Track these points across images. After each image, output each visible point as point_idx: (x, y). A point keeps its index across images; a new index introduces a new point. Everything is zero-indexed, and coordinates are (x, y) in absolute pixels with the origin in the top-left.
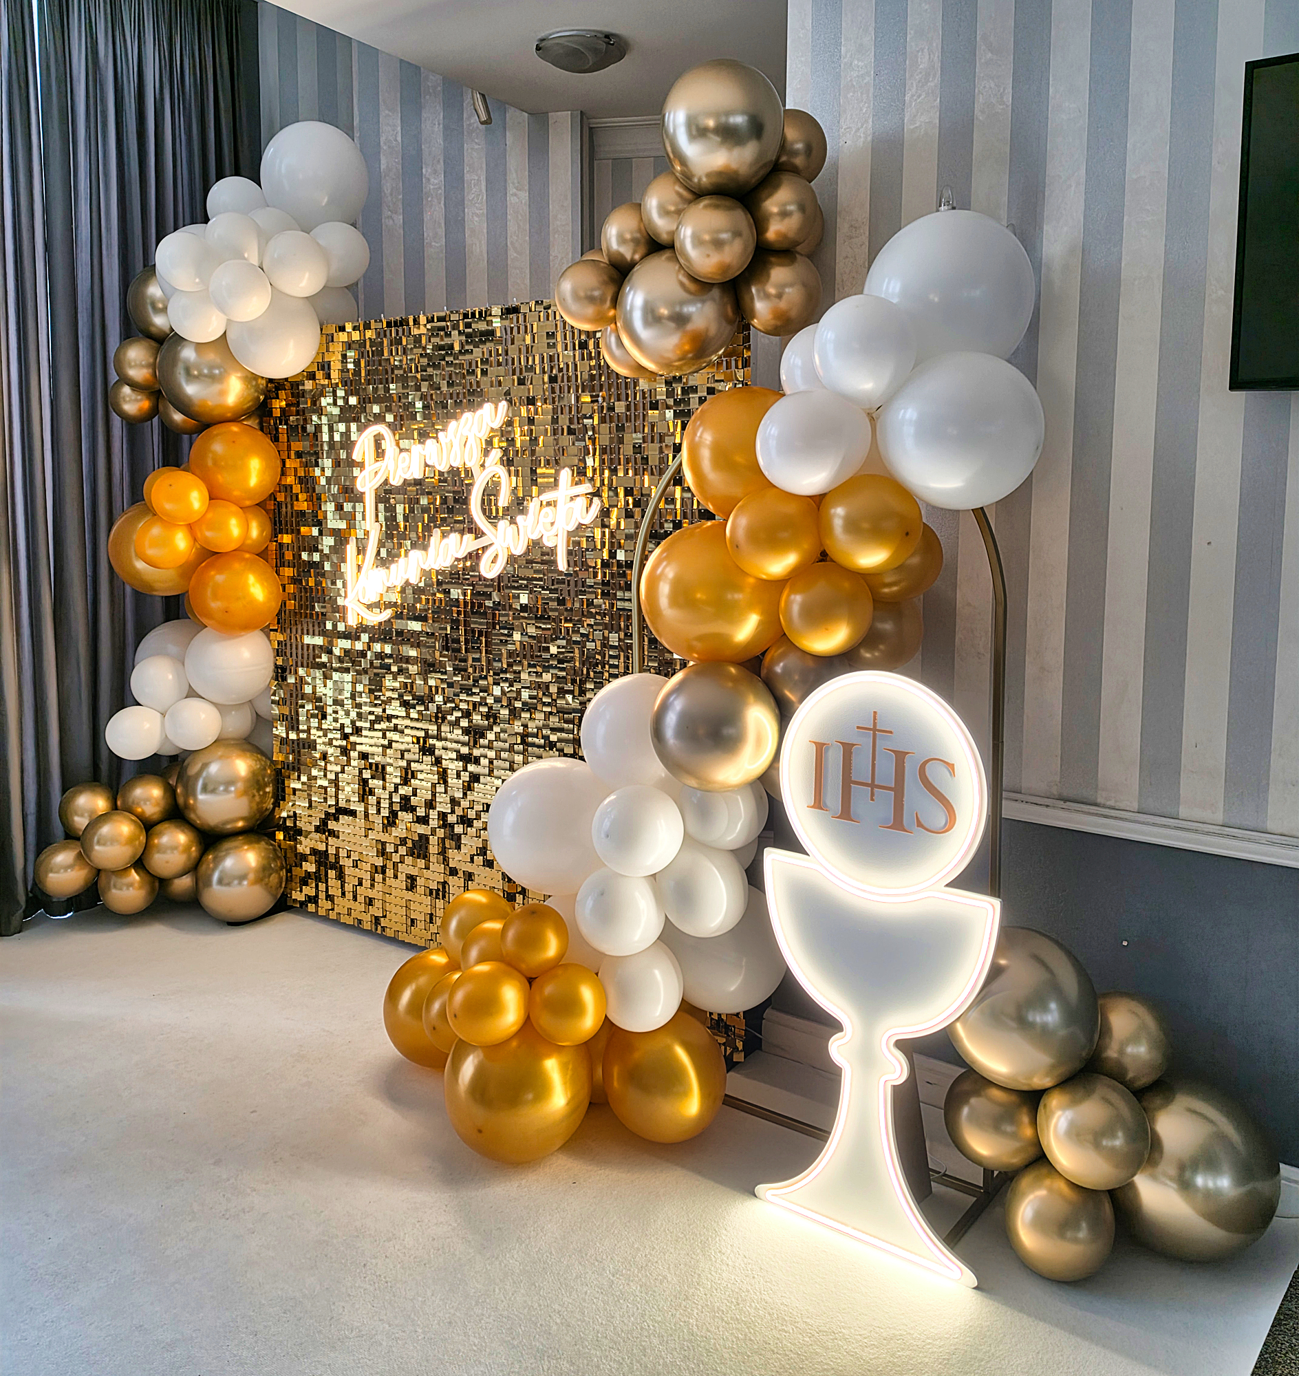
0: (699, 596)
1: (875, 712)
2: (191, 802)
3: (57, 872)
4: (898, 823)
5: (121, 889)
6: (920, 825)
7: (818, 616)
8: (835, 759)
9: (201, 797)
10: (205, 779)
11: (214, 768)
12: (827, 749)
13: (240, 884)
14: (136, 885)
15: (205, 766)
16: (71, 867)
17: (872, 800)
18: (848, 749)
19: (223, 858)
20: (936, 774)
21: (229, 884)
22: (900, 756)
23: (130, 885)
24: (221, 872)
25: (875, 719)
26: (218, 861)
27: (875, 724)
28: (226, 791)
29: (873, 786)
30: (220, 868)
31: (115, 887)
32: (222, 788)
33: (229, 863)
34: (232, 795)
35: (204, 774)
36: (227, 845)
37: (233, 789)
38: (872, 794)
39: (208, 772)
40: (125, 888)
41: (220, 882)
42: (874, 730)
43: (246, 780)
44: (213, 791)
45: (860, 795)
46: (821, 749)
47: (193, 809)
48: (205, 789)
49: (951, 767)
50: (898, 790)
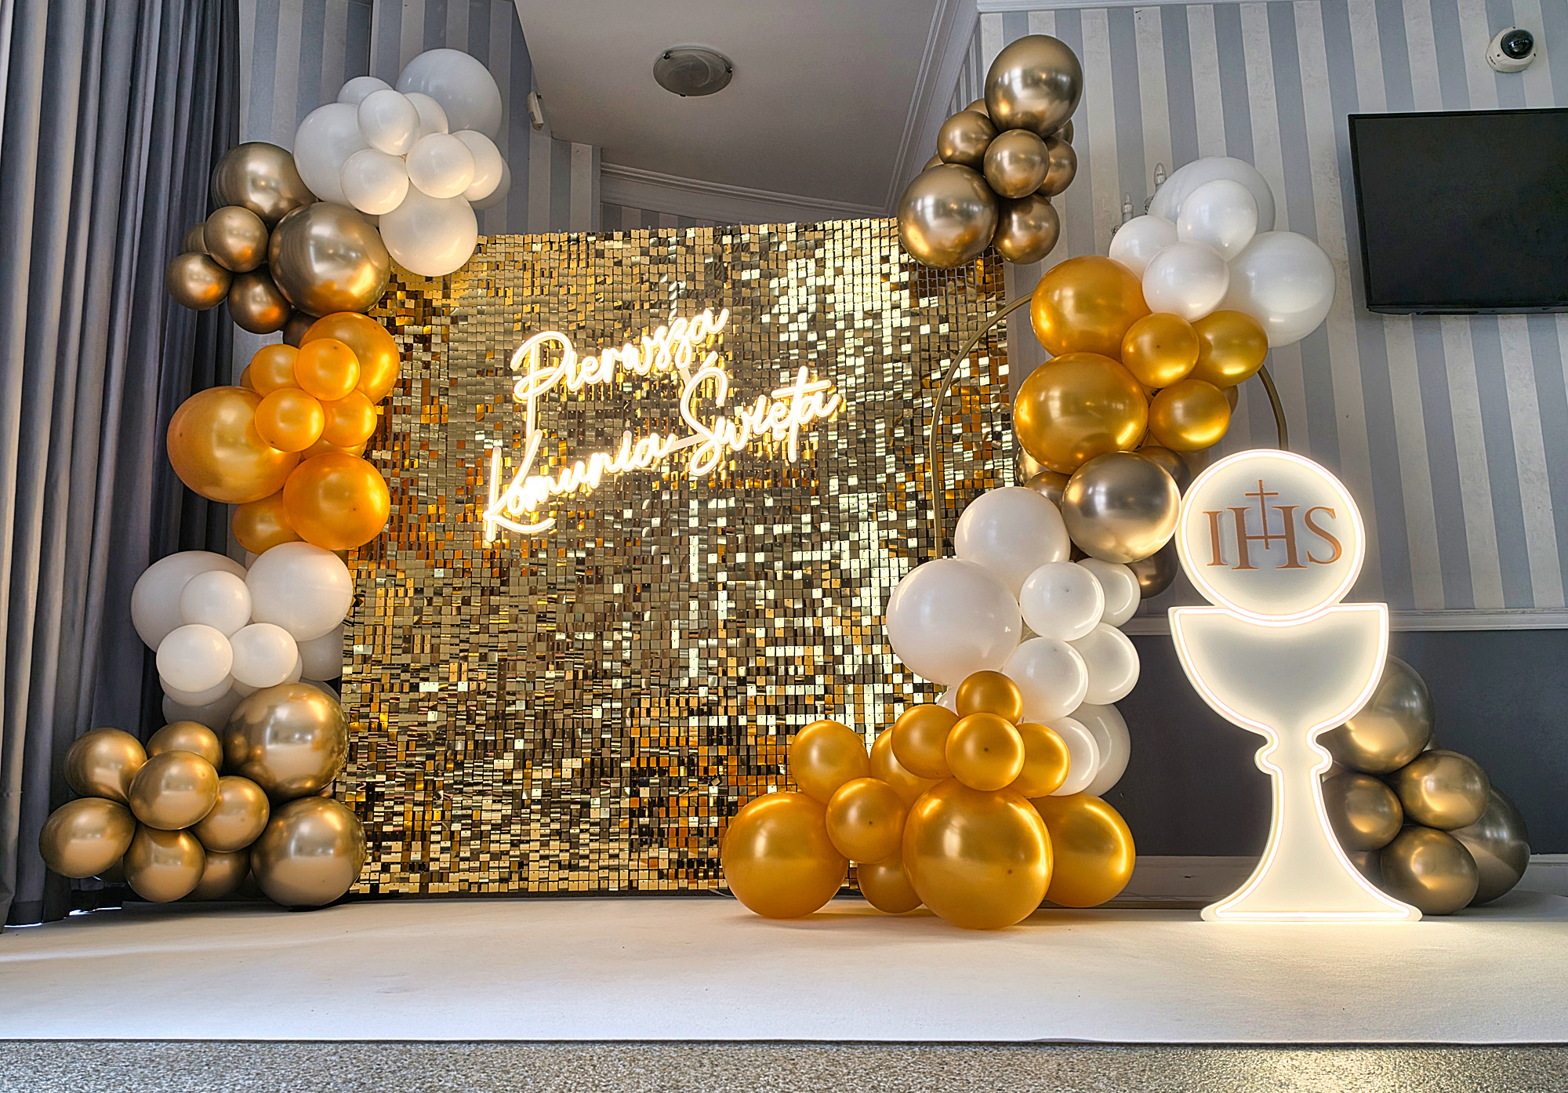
0: (1088, 403)
1: (1260, 481)
2: (259, 752)
3: (83, 837)
4: (1293, 562)
5: (165, 862)
6: (1312, 559)
7: (1200, 414)
8: (1229, 525)
9: (270, 747)
10: (273, 726)
11: (282, 713)
12: (1220, 517)
13: (324, 852)
14: (186, 858)
15: (272, 709)
16: (101, 831)
17: (1267, 548)
18: (1240, 513)
19: (295, 825)
20: (1318, 519)
21: (311, 853)
22: (1287, 511)
23: (179, 857)
24: (298, 840)
25: (1261, 486)
26: (291, 828)
27: (1261, 489)
28: (302, 739)
29: (1266, 537)
30: (296, 836)
31: (157, 861)
32: (297, 736)
33: (305, 828)
34: (308, 746)
35: (272, 721)
36: (296, 808)
37: (309, 737)
38: (1267, 544)
39: (276, 719)
40: (171, 862)
41: (300, 850)
42: (1262, 494)
43: (325, 727)
44: (288, 740)
45: (1256, 549)
46: (1214, 517)
47: (259, 760)
48: (275, 737)
49: (1331, 512)
50: (1290, 536)
